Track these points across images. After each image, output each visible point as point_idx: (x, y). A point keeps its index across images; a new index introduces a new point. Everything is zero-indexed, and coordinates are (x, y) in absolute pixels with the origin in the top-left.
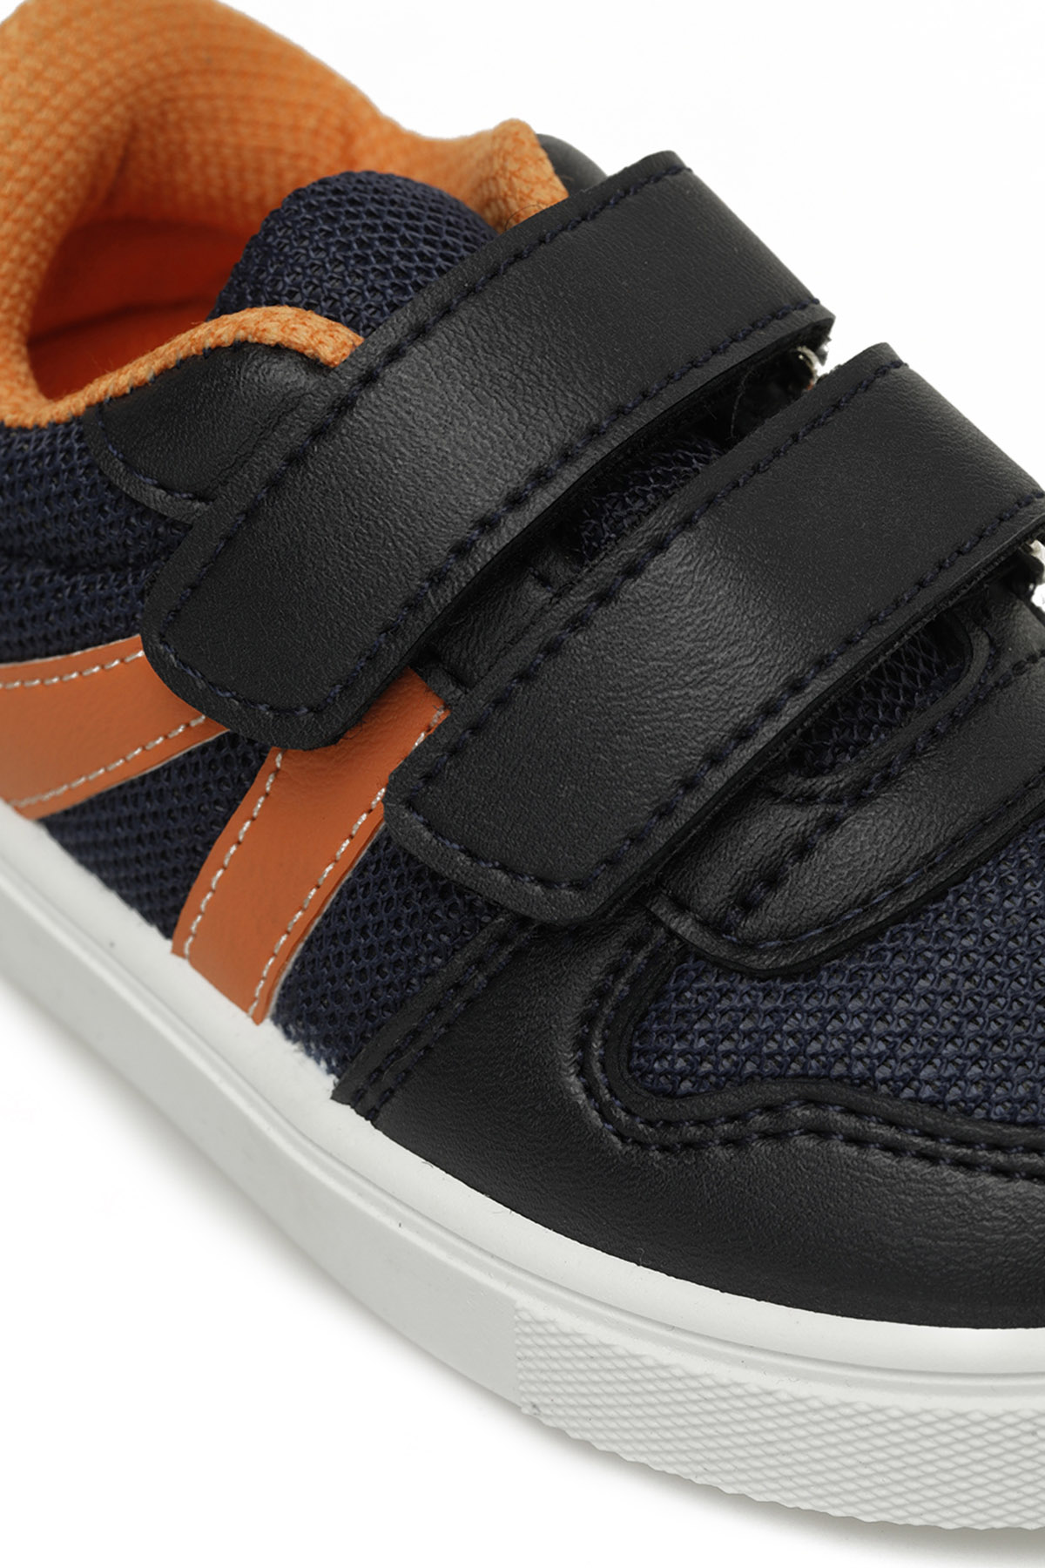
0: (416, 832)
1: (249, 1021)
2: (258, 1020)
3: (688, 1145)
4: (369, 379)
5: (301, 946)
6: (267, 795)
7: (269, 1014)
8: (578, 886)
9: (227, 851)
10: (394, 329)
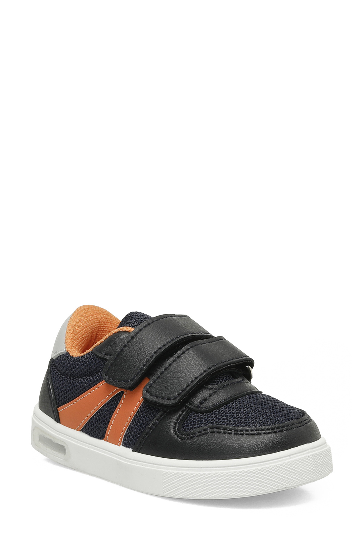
0: (148, 396)
1: (118, 446)
2: (119, 446)
3: (192, 438)
4: (137, 334)
5: (127, 428)
6: (122, 404)
7: (121, 444)
8: (174, 399)
9: (115, 416)
10: (140, 327)
